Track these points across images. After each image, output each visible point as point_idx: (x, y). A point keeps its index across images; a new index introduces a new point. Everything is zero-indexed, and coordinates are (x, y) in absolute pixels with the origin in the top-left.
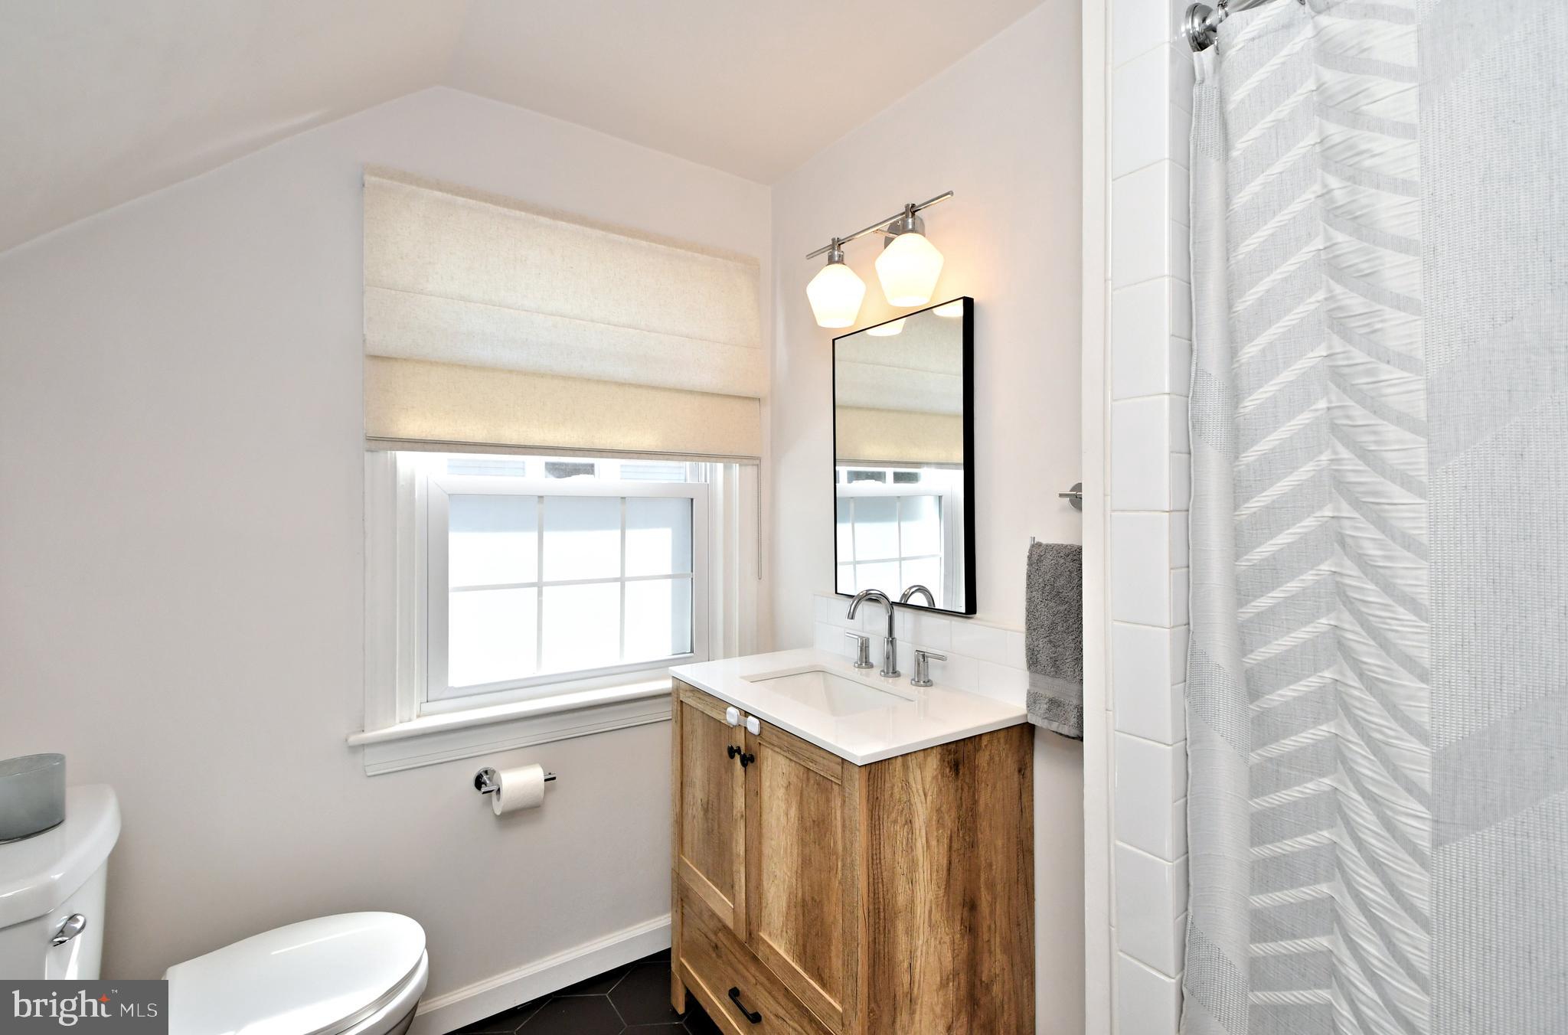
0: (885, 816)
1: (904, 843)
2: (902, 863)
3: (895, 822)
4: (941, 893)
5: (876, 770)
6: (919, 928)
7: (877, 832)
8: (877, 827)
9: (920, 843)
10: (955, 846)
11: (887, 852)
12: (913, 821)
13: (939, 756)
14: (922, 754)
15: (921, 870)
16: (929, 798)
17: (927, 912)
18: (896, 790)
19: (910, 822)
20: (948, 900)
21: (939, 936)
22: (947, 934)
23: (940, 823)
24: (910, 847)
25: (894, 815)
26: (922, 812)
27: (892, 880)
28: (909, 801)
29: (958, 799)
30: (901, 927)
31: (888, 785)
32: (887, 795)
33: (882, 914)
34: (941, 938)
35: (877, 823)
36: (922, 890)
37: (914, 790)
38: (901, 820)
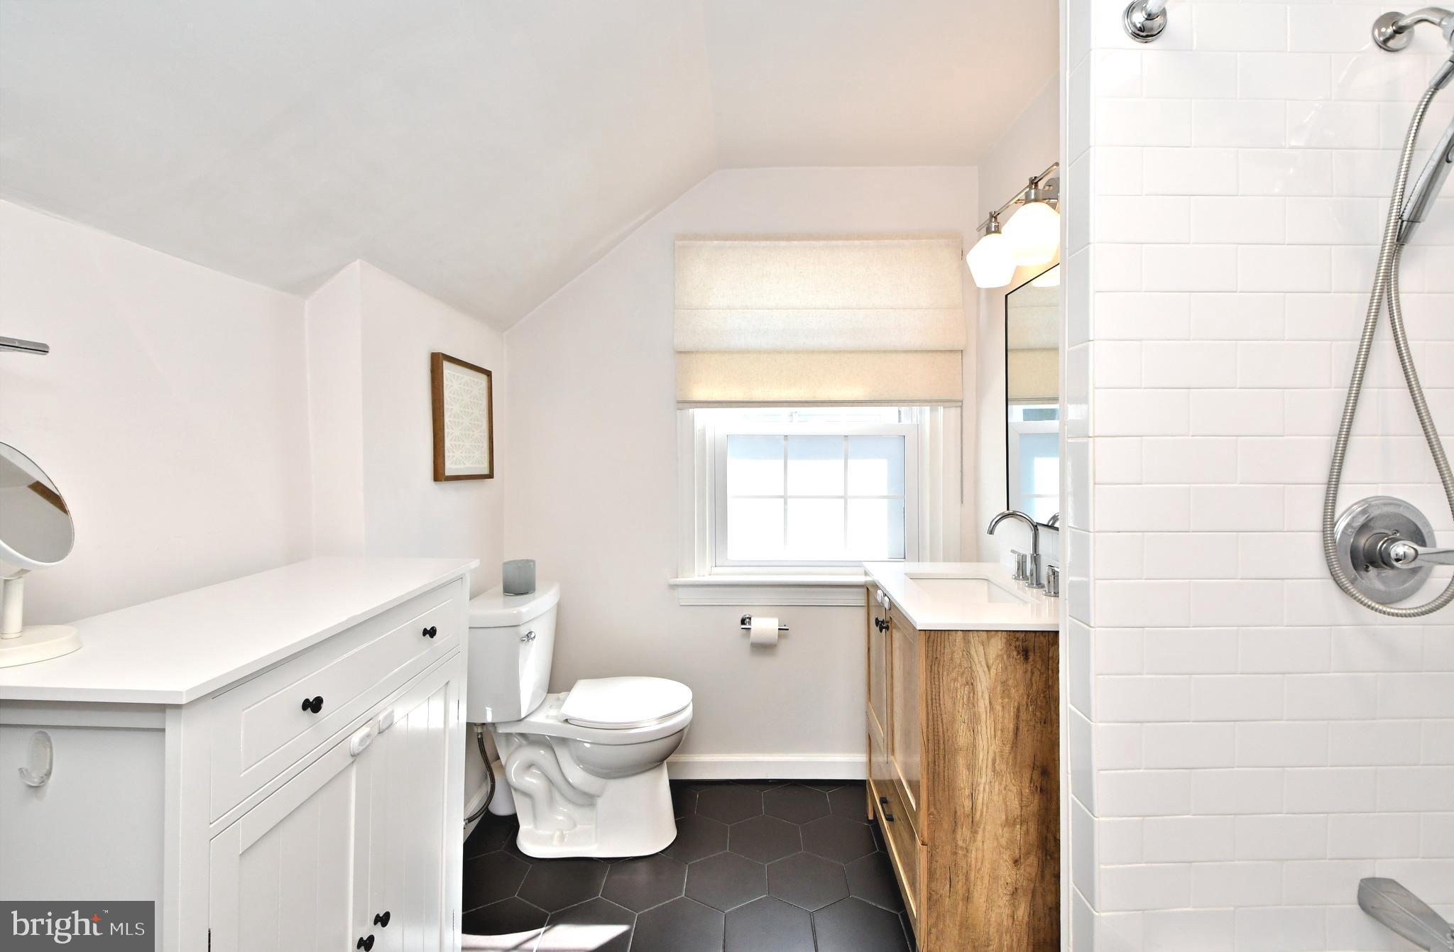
0: (945, 673)
1: (965, 699)
2: (962, 715)
3: (955, 680)
4: (1007, 749)
5: (935, 638)
6: (981, 768)
7: (937, 683)
8: (936, 679)
9: (983, 704)
10: (1023, 716)
11: (946, 700)
12: (975, 684)
13: (1004, 640)
14: (985, 633)
15: (983, 725)
16: (993, 671)
17: (990, 760)
18: (956, 656)
19: (971, 684)
20: (1015, 758)
21: (1004, 783)
22: (1014, 786)
23: (1006, 693)
24: (972, 703)
25: (954, 675)
26: (984, 682)
27: (953, 721)
28: (971, 667)
29: (1028, 680)
30: (961, 762)
31: (947, 651)
32: (947, 658)
33: (942, 747)
34: (1007, 786)
35: (936, 676)
36: (985, 742)
37: (976, 660)
38: (961, 680)
